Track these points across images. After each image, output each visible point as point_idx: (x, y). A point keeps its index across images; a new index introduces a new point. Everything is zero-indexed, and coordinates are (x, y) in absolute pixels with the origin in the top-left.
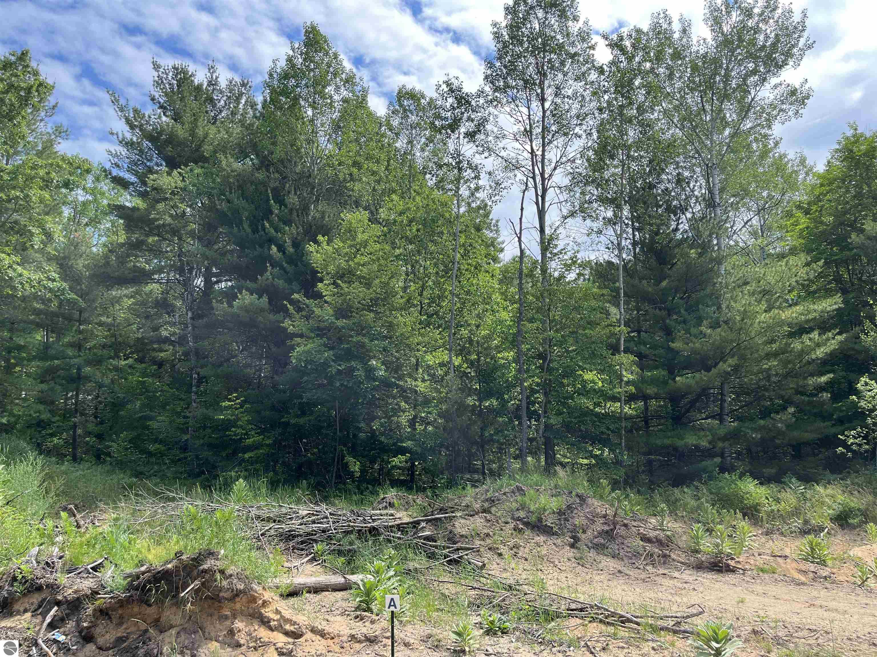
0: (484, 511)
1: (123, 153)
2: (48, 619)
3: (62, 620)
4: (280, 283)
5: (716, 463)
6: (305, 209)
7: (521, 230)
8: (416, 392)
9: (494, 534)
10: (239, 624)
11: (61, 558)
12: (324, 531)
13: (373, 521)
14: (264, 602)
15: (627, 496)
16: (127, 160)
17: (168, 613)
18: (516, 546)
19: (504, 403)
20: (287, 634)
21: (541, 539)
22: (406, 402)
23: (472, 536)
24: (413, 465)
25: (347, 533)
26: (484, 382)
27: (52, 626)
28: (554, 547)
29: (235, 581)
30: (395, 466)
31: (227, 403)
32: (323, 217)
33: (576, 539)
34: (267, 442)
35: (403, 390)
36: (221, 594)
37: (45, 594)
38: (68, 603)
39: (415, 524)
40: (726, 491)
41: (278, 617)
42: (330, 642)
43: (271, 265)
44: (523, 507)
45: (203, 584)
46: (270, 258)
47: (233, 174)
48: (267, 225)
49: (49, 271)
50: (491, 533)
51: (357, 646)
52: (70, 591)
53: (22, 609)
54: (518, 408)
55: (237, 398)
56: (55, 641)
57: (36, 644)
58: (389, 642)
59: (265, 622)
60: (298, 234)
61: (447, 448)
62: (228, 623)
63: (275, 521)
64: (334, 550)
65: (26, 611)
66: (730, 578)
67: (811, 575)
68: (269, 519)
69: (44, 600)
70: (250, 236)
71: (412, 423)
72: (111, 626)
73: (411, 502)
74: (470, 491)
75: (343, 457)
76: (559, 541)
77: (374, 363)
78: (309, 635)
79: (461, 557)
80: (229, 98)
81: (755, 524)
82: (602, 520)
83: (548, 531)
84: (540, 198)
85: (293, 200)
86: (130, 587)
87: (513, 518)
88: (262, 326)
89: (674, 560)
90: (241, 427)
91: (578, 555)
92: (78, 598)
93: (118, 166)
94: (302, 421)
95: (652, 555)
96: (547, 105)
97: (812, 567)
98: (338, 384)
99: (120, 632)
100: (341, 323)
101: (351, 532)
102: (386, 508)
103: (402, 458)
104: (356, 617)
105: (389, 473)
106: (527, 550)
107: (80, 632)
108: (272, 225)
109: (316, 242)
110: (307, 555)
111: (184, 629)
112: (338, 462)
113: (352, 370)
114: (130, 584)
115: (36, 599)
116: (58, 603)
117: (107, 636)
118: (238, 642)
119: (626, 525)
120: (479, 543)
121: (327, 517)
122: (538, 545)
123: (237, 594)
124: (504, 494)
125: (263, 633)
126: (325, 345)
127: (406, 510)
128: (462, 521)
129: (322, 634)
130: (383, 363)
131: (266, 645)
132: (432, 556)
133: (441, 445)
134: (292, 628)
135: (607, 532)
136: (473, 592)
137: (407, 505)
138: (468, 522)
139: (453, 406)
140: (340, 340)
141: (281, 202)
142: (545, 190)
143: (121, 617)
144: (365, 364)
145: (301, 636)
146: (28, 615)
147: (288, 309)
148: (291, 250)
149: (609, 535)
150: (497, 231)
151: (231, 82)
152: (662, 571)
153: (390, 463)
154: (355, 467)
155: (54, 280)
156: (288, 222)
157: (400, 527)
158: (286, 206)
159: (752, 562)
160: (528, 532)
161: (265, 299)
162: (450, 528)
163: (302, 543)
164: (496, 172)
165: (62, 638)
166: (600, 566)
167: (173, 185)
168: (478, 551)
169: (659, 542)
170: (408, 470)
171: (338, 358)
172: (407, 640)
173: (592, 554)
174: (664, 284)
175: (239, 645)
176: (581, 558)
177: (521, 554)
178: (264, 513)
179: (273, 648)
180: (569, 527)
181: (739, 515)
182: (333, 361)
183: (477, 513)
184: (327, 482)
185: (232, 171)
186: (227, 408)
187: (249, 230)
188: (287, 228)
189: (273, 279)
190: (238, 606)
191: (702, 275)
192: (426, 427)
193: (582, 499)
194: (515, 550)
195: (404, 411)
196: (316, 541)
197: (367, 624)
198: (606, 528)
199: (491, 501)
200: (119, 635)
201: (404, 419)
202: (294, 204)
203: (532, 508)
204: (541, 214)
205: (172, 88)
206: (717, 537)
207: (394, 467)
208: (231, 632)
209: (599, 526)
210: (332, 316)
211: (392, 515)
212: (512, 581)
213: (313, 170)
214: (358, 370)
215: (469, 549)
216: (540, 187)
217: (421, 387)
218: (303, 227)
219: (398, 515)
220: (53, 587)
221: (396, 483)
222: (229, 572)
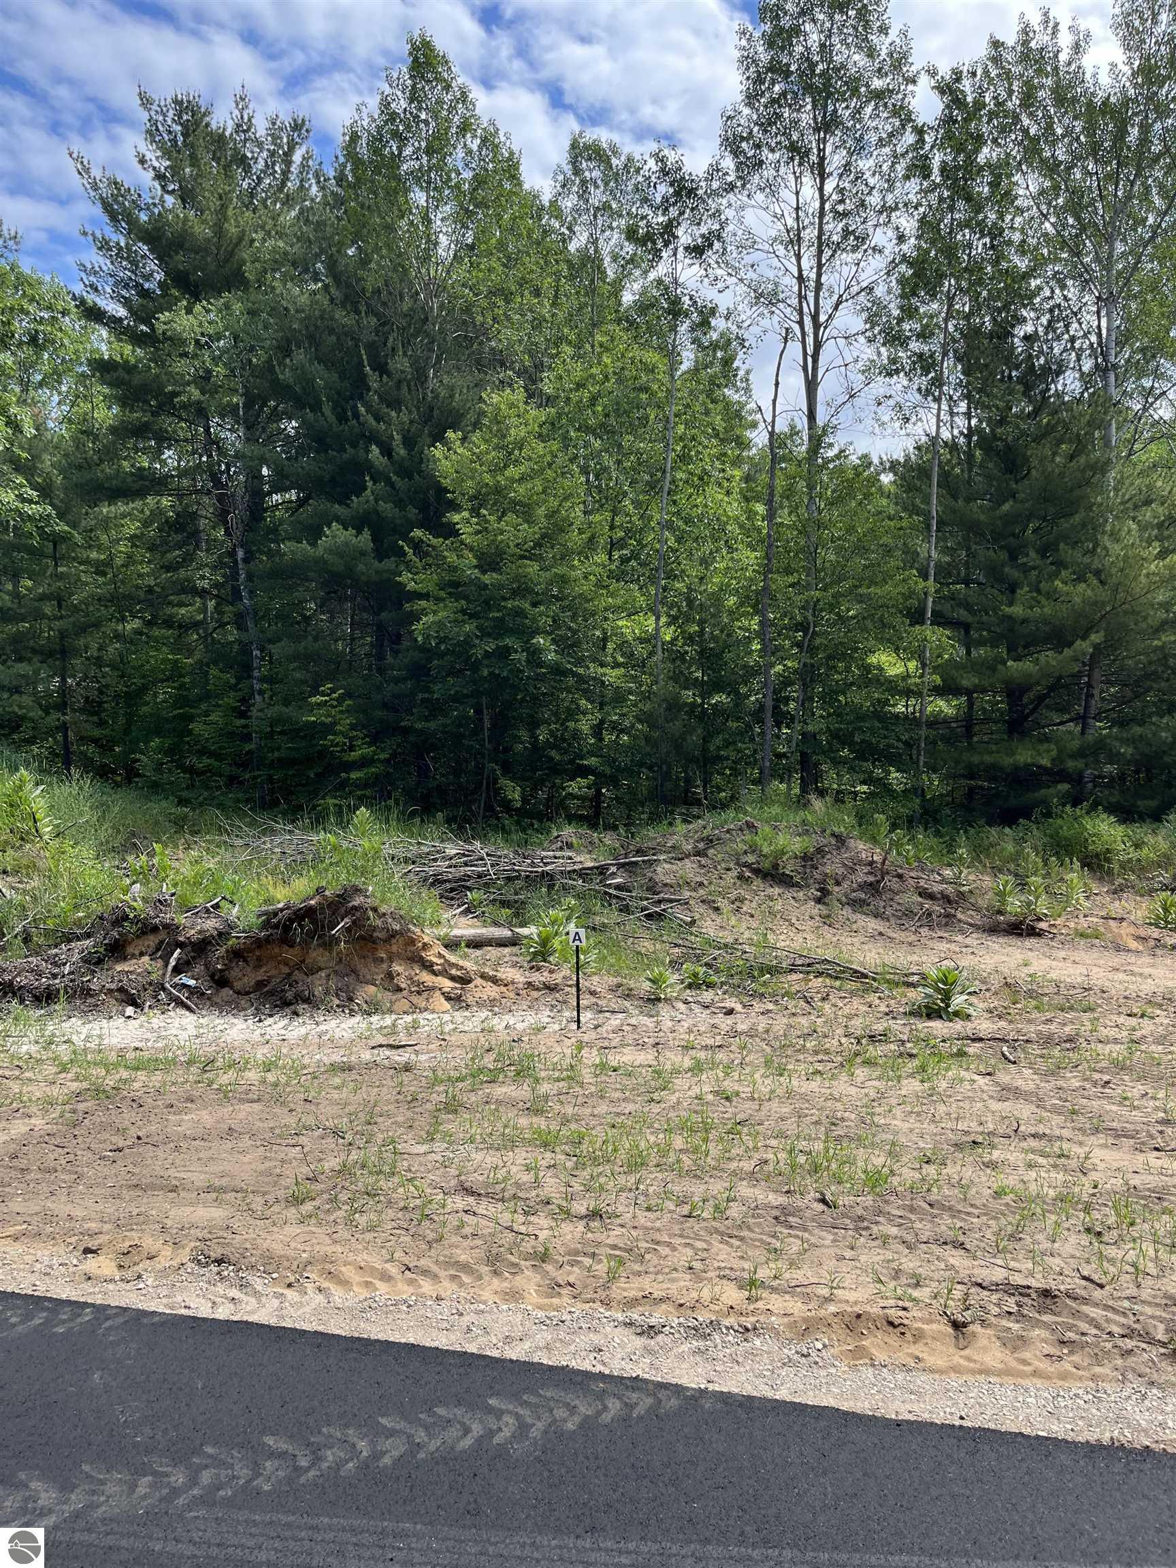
0: (698, 853)
1: (105, 268)
2: (173, 962)
3: (188, 963)
4: (386, 508)
5: (1060, 791)
6: (421, 377)
7: (774, 416)
8: (603, 683)
9: (710, 883)
10: (397, 968)
11: (173, 895)
12: (480, 876)
13: (546, 864)
14: (425, 944)
15: (913, 838)
16: (111, 281)
17: (315, 954)
18: (741, 900)
19: (739, 699)
20: (453, 978)
21: (777, 890)
22: (588, 700)
23: (679, 885)
24: (599, 793)
25: (509, 879)
26: (709, 668)
27: (177, 970)
28: (792, 901)
29: (390, 920)
30: (571, 794)
31: (319, 699)
32: (452, 396)
33: (825, 892)
34: (382, 756)
35: (581, 679)
36: (375, 934)
37: (162, 935)
38: (193, 944)
39: (602, 870)
40: (1065, 832)
41: (442, 961)
42: (504, 989)
43: (372, 478)
44: (753, 849)
45: (354, 922)
46: (368, 467)
47: (298, 316)
48: (362, 410)
49: (22, 486)
50: (705, 882)
51: (535, 994)
52: (193, 932)
53: (137, 952)
54: (762, 708)
55: (333, 691)
56: (184, 986)
57: (164, 989)
58: (574, 990)
59: (428, 966)
60: (412, 422)
61: (650, 768)
62: (385, 966)
63: (414, 863)
64: (494, 900)
65: (142, 954)
66: (1031, 942)
67: (1152, 943)
68: (406, 860)
69: (162, 942)
70: (335, 429)
71: (597, 731)
72: (249, 969)
73: (597, 841)
74: (681, 828)
75: (495, 781)
76: (801, 894)
77: (542, 641)
78: (479, 981)
79: (664, 910)
80: (272, 154)
81: (1101, 879)
82: (867, 869)
83: (786, 881)
84: (810, 360)
85: (401, 364)
86: (266, 925)
87: (738, 864)
88: (364, 578)
89: (960, 921)
90: (341, 733)
91: (825, 912)
92: (203, 940)
93: (96, 290)
94: (432, 725)
95: (930, 915)
96: (829, 186)
97: (1155, 933)
98: (485, 673)
99: (260, 975)
100: (487, 579)
101: (517, 878)
102: (561, 849)
103: (583, 782)
104: (532, 968)
105: (562, 805)
106: (754, 905)
107: (212, 976)
108: (369, 408)
109: (445, 442)
110: (459, 906)
111: (336, 972)
112: (488, 787)
113: (508, 650)
114: (268, 922)
115: (152, 941)
116: (181, 945)
117: (246, 980)
118: (398, 986)
119: (900, 876)
120: (688, 894)
121: (482, 859)
122: (771, 898)
123: (393, 935)
124: (728, 831)
125: (426, 977)
126: (463, 612)
127: (590, 852)
128: (667, 866)
129: (495, 981)
130: (554, 641)
131: (433, 988)
132: (626, 909)
133: (642, 764)
134: (459, 973)
135: (871, 884)
136: (677, 950)
137: (591, 847)
138: (674, 867)
139: (659, 706)
140: (487, 604)
141: (381, 368)
142: (818, 345)
143: (259, 959)
144: (527, 642)
145: (470, 982)
146: (146, 959)
147: (405, 554)
148: (403, 452)
149: (873, 888)
150: (747, 390)
151: (274, 124)
152: (940, 934)
153: (564, 789)
154: (514, 793)
155: (31, 502)
156: (395, 404)
157: (583, 874)
158: (389, 375)
159: (1072, 925)
160: (757, 883)
161: (366, 535)
162: (650, 875)
163: (452, 890)
164: (740, 308)
165: (192, 982)
166: (854, 927)
167: (198, 330)
168: (687, 903)
169: (946, 899)
170: (591, 800)
171: (485, 634)
172: (593, 988)
173: (847, 911)
174: (1006, 507)
175: (400, 990)
176: (828, 916)
177: (745, 909)
178: (400, 852)
179: (438, 993)
180: (817, 876)
181: (1077, 865)
182: (477, 637)
183: (688, 856)
184: (474, 815)
185: (297, 311)
186: (320, 705)
187: (332, 418)
188: (393, 414)
189: (376, 500)
190: (394, 948)
191: (1071, 490)
192: (618, 737)
193: (840, 840)
194: (737, 904)
195: (584, 714)
196: (470, 889)
197: (545, 974)
198: (871, 879)
199: (709, 841)
200: (259, 978)
201: (584, 726)
202: (403, 372)
203: (766, 850)
204: (811, 386)
205: (175, 141)
206: (1030, 892)
207: (573, 796)
208: (390, 976)
209: (862, 876)
210: (476, 567)
211: (570, 858)
212: (730, 940)
213: (432, 308)
214: (516, 652)
215: (671, 901)
216: (810, 340)
217: (612, 676)
218: (418, 409)
219: (578, 859)
220: (171, 928)
221: (571, 818)
222: (382, 910)
